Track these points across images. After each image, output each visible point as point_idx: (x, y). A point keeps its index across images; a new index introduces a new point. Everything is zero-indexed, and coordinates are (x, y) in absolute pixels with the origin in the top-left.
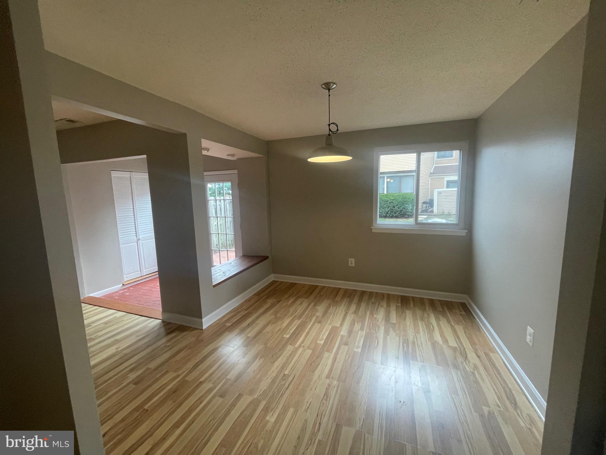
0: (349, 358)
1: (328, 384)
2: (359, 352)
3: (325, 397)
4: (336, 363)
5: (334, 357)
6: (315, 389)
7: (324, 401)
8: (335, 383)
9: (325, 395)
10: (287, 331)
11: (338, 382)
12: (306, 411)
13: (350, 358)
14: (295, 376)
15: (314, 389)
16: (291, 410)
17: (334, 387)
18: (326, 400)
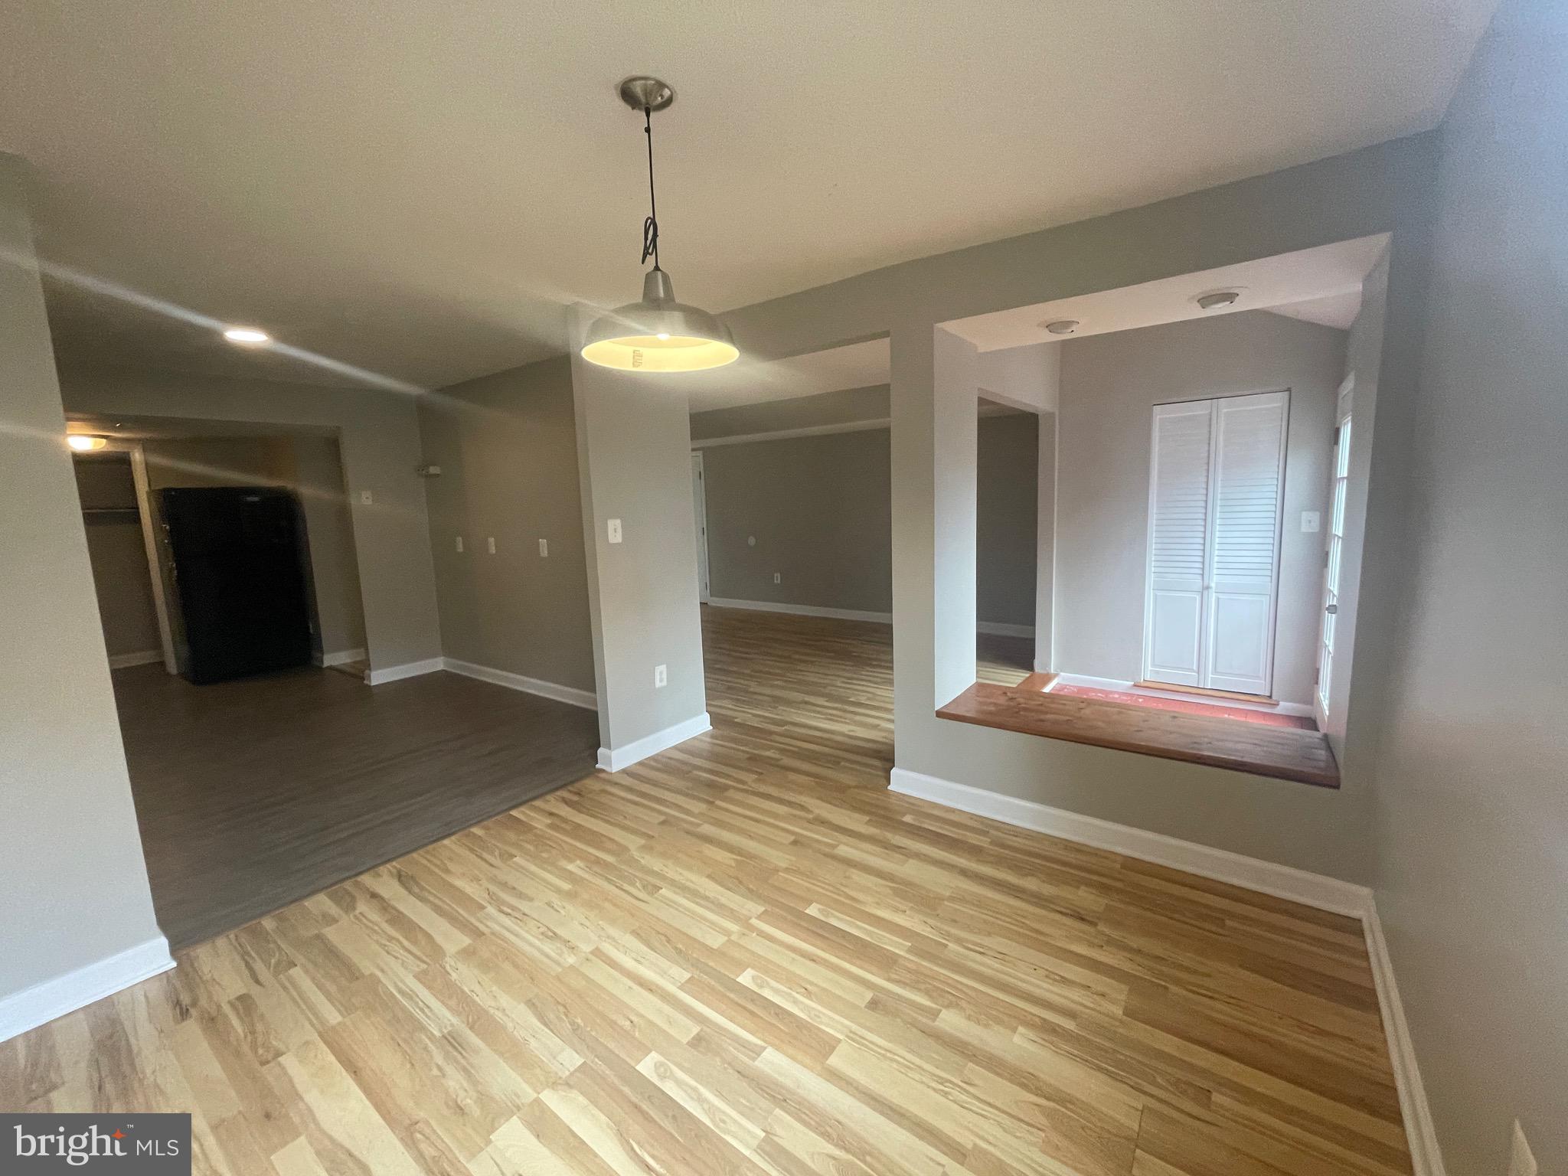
0: (632, 1022)
1: (578, 947)
2: (638, 1062)
3: (551, 934)
4: (630, 983)
5: (657, 986)
6: (582, 924)
7: (543, 929)
8: (571, 960)
9: (555, 933)
10: (837, 911)
11: (567, 965)
12: (549, 904)
13: (628, 1023)
14: (643, 901)
15: (582, 922)
16: (566, 886)
17: (560, 955)
18: (542, 934)
